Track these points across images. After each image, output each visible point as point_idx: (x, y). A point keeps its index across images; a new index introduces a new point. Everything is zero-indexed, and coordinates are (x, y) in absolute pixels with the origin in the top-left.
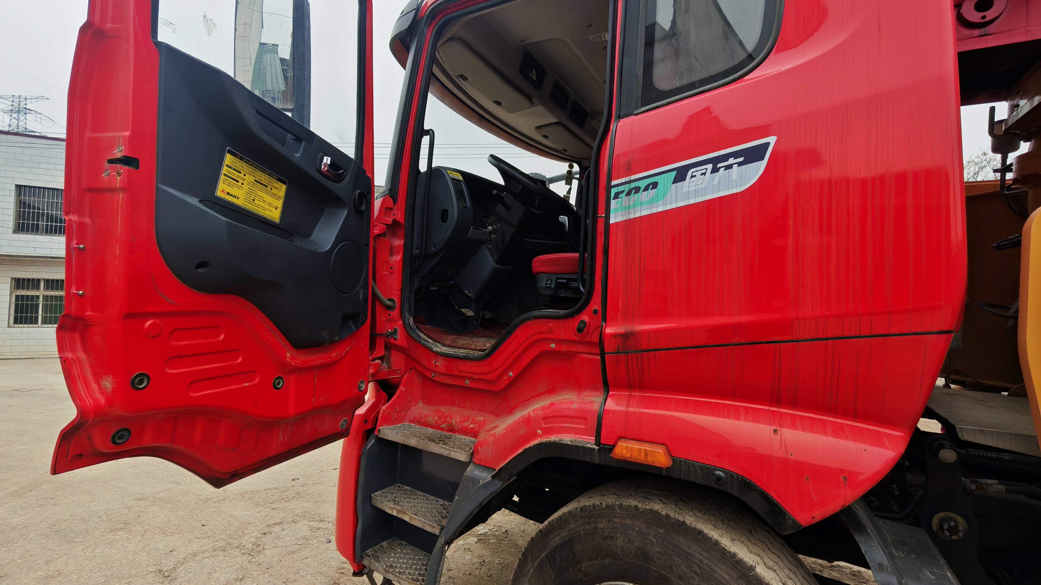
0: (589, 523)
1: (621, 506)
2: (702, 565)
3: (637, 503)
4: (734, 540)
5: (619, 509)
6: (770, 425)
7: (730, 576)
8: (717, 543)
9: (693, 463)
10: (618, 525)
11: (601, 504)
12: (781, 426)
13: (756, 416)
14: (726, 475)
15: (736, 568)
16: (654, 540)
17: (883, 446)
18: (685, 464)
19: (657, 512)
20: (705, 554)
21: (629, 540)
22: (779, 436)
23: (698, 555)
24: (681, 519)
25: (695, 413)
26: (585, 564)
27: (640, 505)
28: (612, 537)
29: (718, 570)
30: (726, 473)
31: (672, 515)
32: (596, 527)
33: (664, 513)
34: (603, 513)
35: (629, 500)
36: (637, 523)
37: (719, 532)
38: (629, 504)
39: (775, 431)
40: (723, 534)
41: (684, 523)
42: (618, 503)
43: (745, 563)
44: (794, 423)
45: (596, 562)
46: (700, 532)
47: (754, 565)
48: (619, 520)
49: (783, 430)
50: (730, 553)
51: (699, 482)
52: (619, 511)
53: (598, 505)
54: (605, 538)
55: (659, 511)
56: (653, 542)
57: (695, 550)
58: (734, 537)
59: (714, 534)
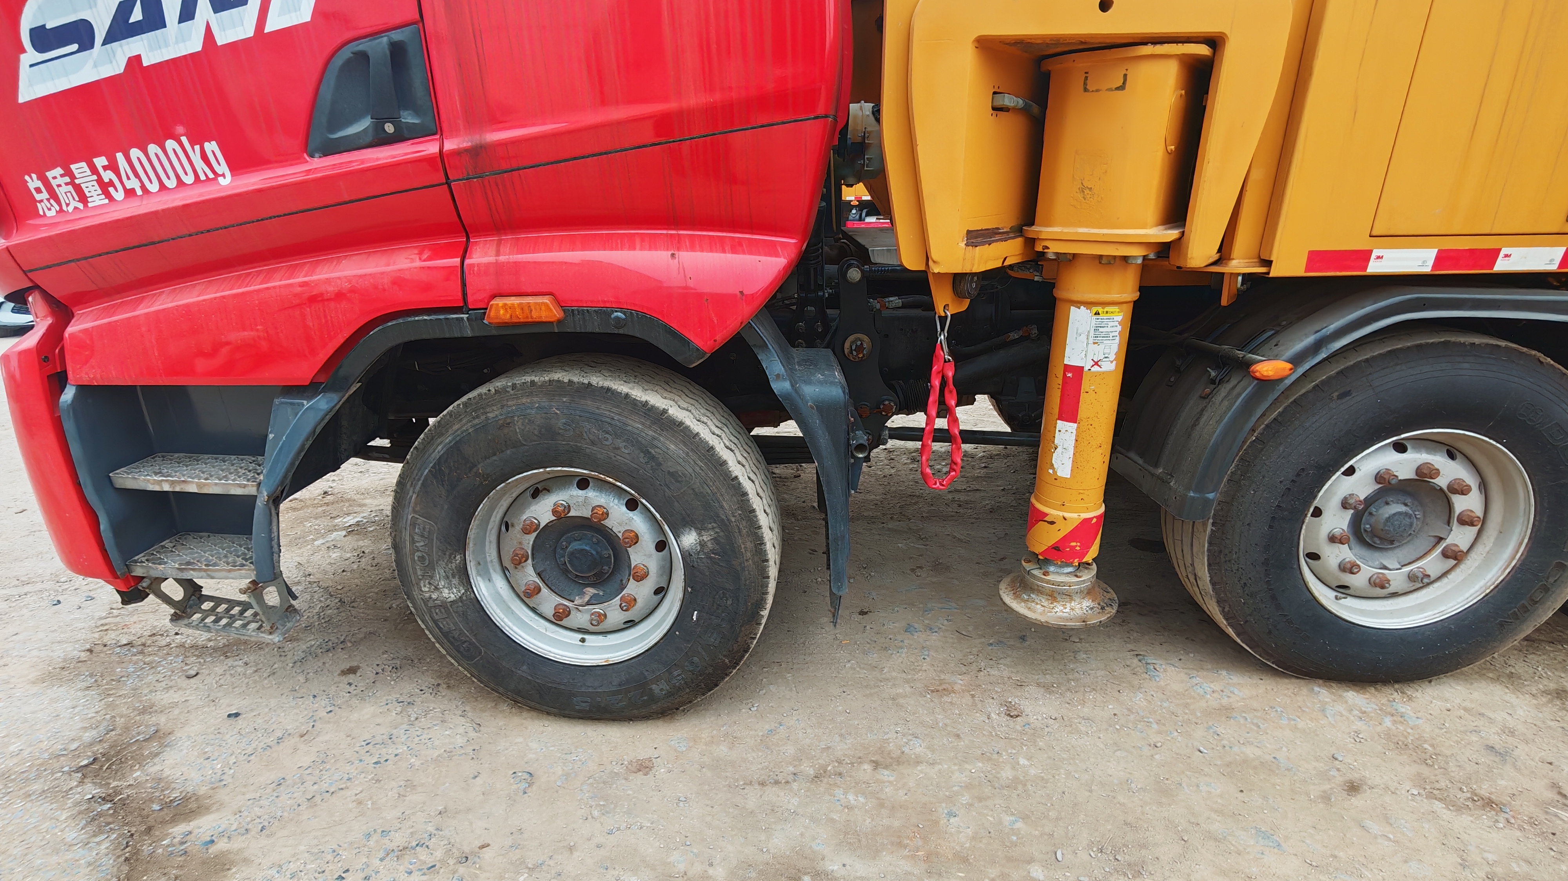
0: (478, 417)
1: (514, 386)
2: (613, 422)
3: (533, 378)
4: (646, 390)
5: (513, 390)
6: (668, 250)
7: (643, 424)
8: (627, 395)
9: (588, 310)
10: (514, 408)
11: (489, 390)
12: (679, 250)
13: (652, 244)
14: (625, 315)
15: (648, 415)
16: (558, 412)
17: (777, 255)
18: (578, 312)
19: (558, 381)
20: (614, 410)
21: (530, 420)
22: (676, 261)
23: (607, 413)
24: (586, 381)
25: (583, 249)
26: (482, 464)
27: (536, 379)
28: (509, 424)
29: (630, 422)
30: (625, 314)
31: (575, 379)
32: (487, 418)
33: (566, 380)
34: (493, 400)
35: (524, 378)
36: (535, 399)
37: (630, 385)
38: (523, 381)
39: (673, 255)
40: (634, 386)
41: (589, 384)
42: (510, 384)
43: (657, 408)
44: (693, 245)
45: (495, 458)
46: (609, 389)
47: (666, 408)
48: (514, 402)
49: (681, 253)
50: (641, 402)
51: (597, 330)
52: (512, 392)
53: (485, 394)
54: (501, 427)
55: (561, 379)
56: (557, 414)
57: (606, 410)
58: (646, 387)
59: (621, 387)
